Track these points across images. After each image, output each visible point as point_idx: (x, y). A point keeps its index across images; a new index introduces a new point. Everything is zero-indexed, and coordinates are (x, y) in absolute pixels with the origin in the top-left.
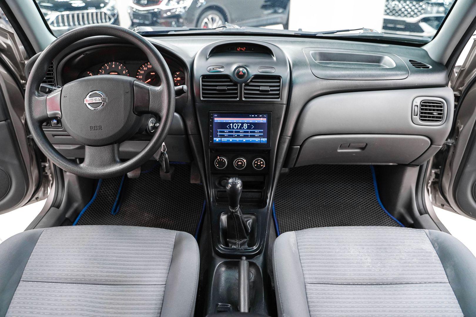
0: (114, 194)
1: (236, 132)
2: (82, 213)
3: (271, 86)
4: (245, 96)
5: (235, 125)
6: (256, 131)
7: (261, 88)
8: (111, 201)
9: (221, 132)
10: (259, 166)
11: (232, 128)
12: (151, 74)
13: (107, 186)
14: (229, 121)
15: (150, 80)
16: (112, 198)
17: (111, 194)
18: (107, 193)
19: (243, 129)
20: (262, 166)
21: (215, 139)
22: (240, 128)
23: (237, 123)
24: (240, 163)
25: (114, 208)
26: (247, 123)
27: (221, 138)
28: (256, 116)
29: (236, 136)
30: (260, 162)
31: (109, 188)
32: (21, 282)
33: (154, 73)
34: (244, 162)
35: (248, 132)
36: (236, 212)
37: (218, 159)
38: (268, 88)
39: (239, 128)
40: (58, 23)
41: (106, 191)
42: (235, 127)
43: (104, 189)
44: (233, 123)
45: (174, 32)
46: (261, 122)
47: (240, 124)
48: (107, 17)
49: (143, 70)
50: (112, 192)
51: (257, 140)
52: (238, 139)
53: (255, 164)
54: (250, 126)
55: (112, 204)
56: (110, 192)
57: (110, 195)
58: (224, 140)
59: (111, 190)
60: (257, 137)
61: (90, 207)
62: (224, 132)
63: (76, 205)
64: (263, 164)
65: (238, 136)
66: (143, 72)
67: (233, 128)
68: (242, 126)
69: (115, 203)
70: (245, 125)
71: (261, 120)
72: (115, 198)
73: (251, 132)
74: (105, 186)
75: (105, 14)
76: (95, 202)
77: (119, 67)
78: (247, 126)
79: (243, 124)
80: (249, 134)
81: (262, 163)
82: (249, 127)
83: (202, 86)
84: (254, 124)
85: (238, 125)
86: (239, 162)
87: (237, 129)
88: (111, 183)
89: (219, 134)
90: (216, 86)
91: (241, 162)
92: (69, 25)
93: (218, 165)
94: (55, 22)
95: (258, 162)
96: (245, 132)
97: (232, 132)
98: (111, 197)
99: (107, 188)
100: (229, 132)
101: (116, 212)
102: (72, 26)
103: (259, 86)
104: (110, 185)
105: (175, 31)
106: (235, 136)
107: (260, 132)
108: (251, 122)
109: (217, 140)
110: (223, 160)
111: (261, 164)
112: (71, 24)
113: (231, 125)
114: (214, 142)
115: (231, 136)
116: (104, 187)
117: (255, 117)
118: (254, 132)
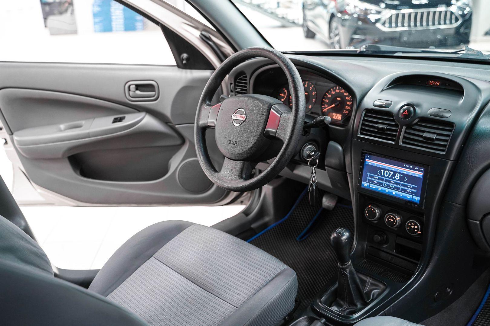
0: (307, 220)
1: (386, 181)
2: (269, 228)
3: (438, 134)
4: (404, 140)
5: (387, 173)
6: (409, 185)
7: (425, 135)
8: (302, 226)
9: (370, 176)
10: (412, 231)
11: (382, 174)
12: (337, 99)
13: (303, 209)
14: (381, 167)
15: (333, 105)
16: (304, 224)
17: (305, 219)
18: (301, 217)
19: (395, 179)
20: (416, 231)
21: (363, 182)
22: (392, 178)
23: (389, 170)
24: (391, 220)
25: (302, 234)
26: (400, 173)
27: (370, 183)
28: (411, 167)
29: (386, 185)
30: (414, 226)
31: (304, 212)
32: (152, 257)
33: (340, 99)
34: (396, 220)
35: (399, 184)
36: (345, 269)
37: (369, 208)
38: (434, 136)
39: (390, 176)
40: (390, 23)
41: (300, 214)
42: (387, 175)
43: (299, 211)
44: (385, 170)
45: (401, 53)
46: (416, 175)
47: (392, 173)
48: (454, 17)
49: (330, 94)
50: (306, 217)
51: (409, 197)
52: (387, 190)
53: (408, 226)
54: (403, 177)
55: (302, 229)
56: (304, 217)
57: (303, 220)
58: (373, 186)
59: (305, 215)
60: (409, 193)
61: (279, 225)
62: (373, 177)
63: (267, 219)
64: (417, 229)
65: (388, 186)
66: (329, 96)
67: (384, 176)
68: (394, 175)
69: (305, 230)
70: (398, 175)
71: (417, 173)
72: (307, 225)
73: (403, 185)
74: (301, 209)
75: (452, 13)
76: (285, 222)
77: (311, 88)
78: (400, 176)
79: (395, 172)
80: (401, 187)
81: (416, 227)
82: (402, 179)
83: (363, 121)
84: (408, 176)
85: (390, 174)
86: (390, 218)
87: (388, 177)
88: (308, 208)
89: (368, 178)
90: (377, 123)
91: (392, 218)
92: (409, 26)
93: (367, 215)
94: (387, 21)
95: (412, 225)
96: (396, 183)
97: (382, 180)
98: (303, 222)
99: (302, 212)
100: (379, 179)
101: (302, 240)
102: (412, 27)
103: (424, 132)
104: (306, 210)
105: (403, 52)
106: (384, 185)
107: (413, 188)
108: (404, 172)
109: (365, 184)
110: (374, 210)
111: (414, 228)
112: (412, 24)
113: (383, 171)
114: (362, 187)
115: (381, 184)
116: (299, 210)
117: (409, 168)
118: (406, 186)
